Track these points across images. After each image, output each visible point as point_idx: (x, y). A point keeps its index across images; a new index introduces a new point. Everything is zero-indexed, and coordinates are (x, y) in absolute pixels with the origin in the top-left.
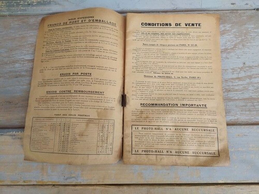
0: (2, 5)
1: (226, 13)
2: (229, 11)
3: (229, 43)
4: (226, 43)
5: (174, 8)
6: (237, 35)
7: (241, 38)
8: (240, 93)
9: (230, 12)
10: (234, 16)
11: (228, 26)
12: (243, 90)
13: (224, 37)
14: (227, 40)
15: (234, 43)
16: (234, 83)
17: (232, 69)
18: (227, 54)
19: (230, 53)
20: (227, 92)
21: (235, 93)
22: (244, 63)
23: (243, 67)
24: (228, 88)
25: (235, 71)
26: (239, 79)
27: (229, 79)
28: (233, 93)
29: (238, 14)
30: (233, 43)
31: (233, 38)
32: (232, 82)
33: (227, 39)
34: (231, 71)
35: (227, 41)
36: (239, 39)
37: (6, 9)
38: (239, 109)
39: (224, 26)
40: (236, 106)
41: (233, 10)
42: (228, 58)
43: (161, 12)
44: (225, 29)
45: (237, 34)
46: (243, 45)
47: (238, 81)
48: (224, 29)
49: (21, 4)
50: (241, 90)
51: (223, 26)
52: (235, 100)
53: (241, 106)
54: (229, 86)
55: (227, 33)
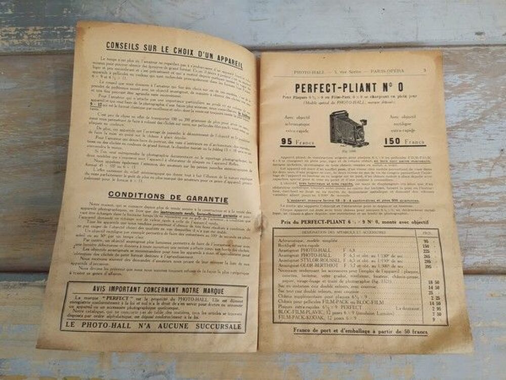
0: (35, 35)
1: (466, 52)
2: (472, 48)
3: (471, 111)
4: (466, 111)
5: (362, 41)
6: (486, 95)
7: (494, 101)
8: (495, 209)
9: (474, 50)
10: (482, 57)
11: (469, 78)
12: (500, 204)
13: (462, 98)
15: (482, 110)
16: (482, 190)
17: (478, 162)
18: (467, 131)
19: (472, 131)
20: (468, 208)
21: (483, 208)
22: (502, 150)
23: (499, 157)
24: (469, 199)
25: (483, 166)
26: (492, 181)
27: (472, 182)
28: (480, 209)
29: (490, 53)
30: (480, 111)
31: (480, 100)
32: (478, 188)
33: (468, 102)
34: (476, 165)
36: (491, 102)
37: (40, 41)
38: (492, 241)
39: (463, 77)
40: (487, 237)
41: (479, 45)
42: (470, 140)
43: (337, 48)
44: (463, 82)
45: (488, 93)
46: (500, 115)
47: (488, 186)
48: (461, 82)
49: (69, 32)
50: (496, 205)
51: (459, 77)
52: (484, 223)
53: (496, 236)
54: (471, 195)
55: (467, 90)
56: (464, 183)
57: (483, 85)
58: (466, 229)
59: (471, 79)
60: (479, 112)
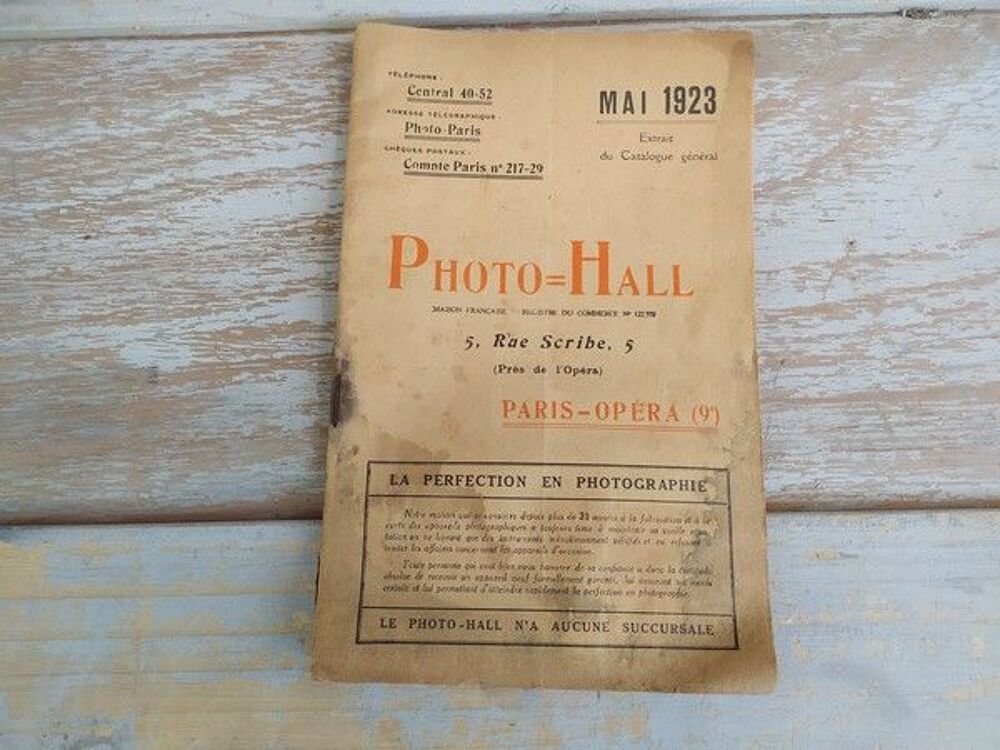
1: (778, 30)
2: (792, 22)
3: (786, 158)
4: (775, 159)
6: (819, 123)
7: (837, 137)
8: (831, 370)
9: (795, 27)
10: (813, 41)
11: (783, 86)
12: (843, 359)
13: (767, 132)
14: (780, 147)
15: (809, 155)
16: (803, 330)
17: (797, 269)
18: (775, 204)
19: (788, 202)
20: (773, 370)
21: (807, 370)
22: (851, 243)
23: (843, 259)
24: (775, 351)
25: (809, 279)
26: (827, 310)
27: (783, 313)
28: (798, 371)
29: (829, 31)
30: (807, 158)
31: (806, 135)
32: (797, 325)
33: (779, 139)
34: (793, 276)
35: (777, 150)
36: (831, 138)
38: (821, 440)
39: (768, 85)
40: (811, 430)
41: (808, 16)
42: (780, 223)
44: (771, 95)
45: (824, 118)
46: (848, 166)
47: (820, 321)
48: (764, 97)
50: (835, 361)
51: (762, 85)
52: (806, 400)
53: (832, 430)
54: (780, 341)
55: (779, 113)
56: (766, 316)
57: (812, 102)
58: (768, 415)
59: (787, 89)
60: (804, 161)
